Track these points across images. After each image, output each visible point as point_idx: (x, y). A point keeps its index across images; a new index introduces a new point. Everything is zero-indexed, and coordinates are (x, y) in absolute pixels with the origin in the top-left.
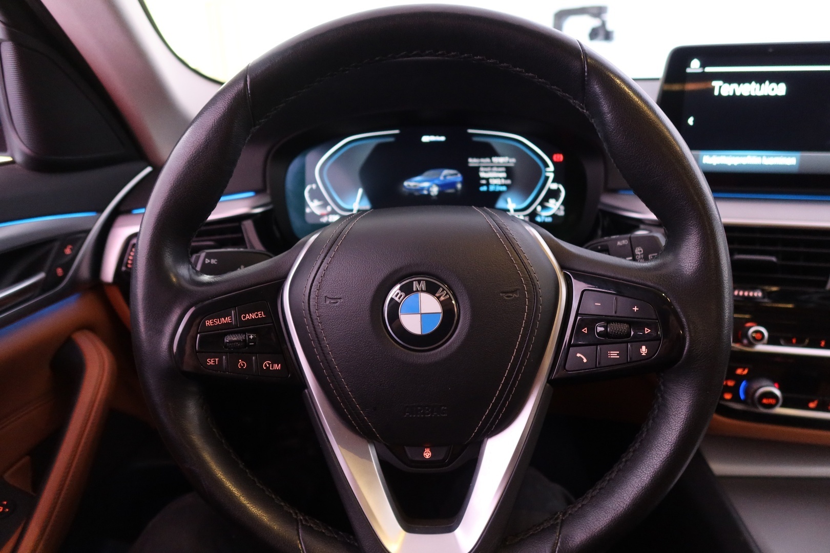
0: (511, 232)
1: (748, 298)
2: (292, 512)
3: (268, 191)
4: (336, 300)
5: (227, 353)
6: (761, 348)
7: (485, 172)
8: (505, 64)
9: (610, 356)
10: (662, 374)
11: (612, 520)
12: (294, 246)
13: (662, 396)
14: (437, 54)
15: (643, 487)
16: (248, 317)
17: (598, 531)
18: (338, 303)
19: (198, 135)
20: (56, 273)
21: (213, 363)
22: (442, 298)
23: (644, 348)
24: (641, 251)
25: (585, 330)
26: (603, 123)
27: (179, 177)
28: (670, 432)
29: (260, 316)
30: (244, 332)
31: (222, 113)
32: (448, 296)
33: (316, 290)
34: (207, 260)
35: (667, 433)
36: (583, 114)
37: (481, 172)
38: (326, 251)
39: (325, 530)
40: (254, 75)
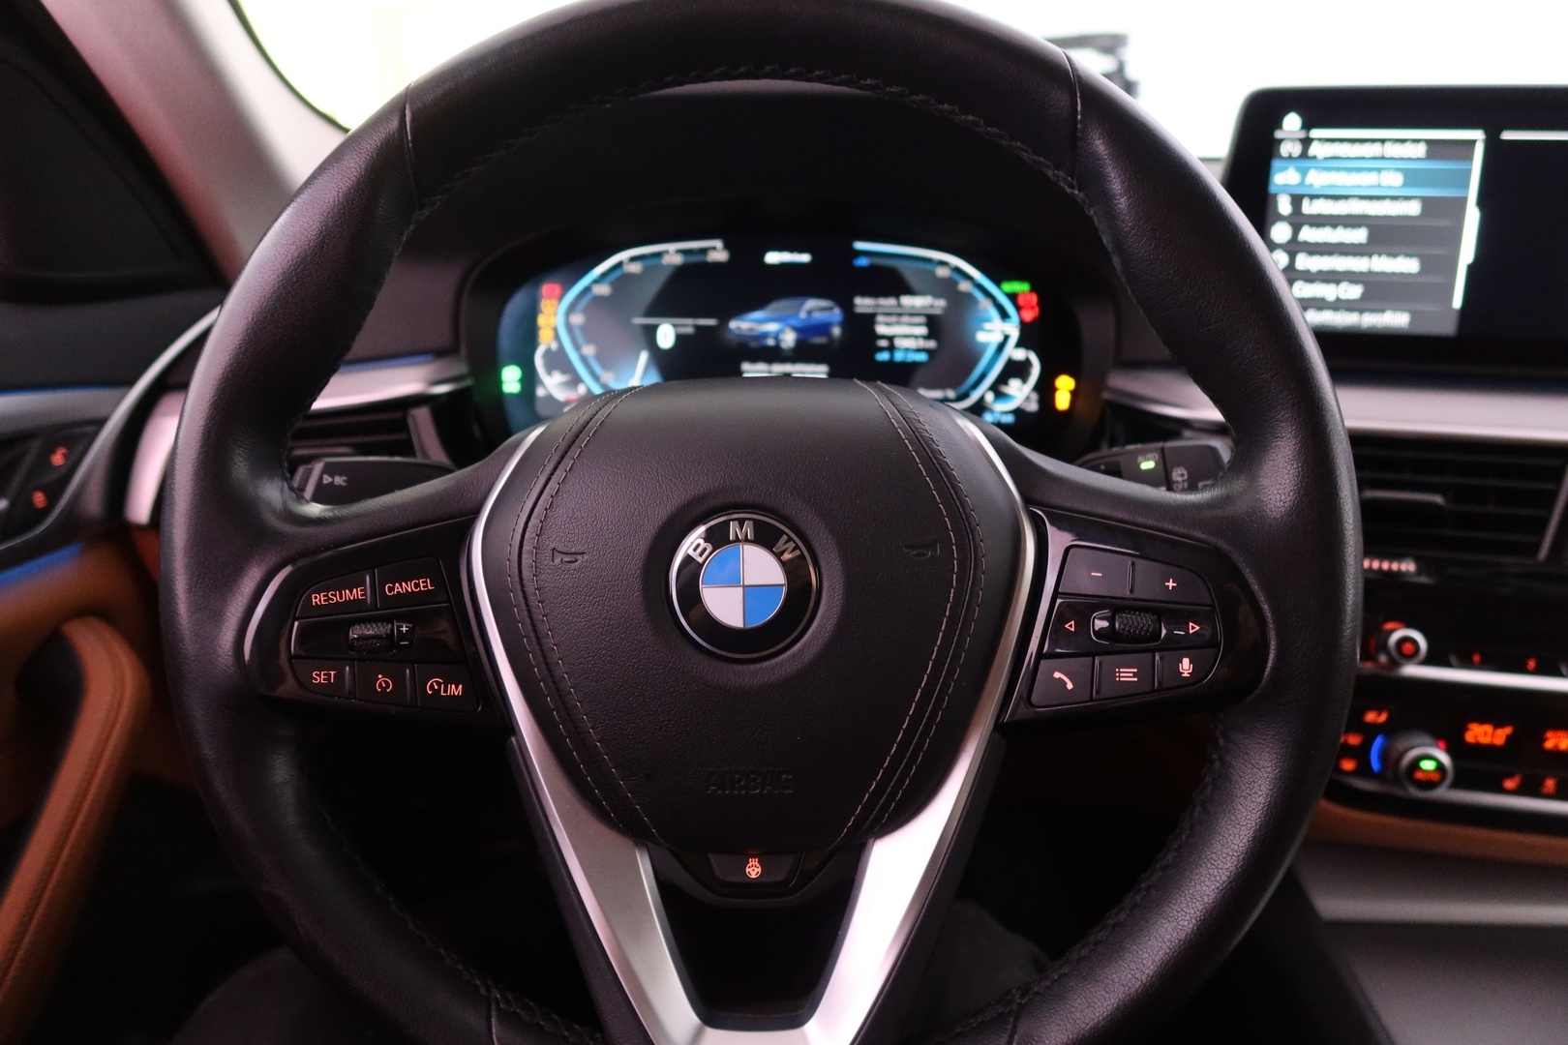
0: (927, 427)
1: (1390, 573)
2: (478, 983)
3: (463, 352)
4: (574, 556)
5: (353, 660)
6: (1412, 670)
7: (888, 324)
8: (921, 97)
9: (1120, 677)
10: (1222, 716)
11: (1118, 1005)
12: (496, 451)
13: (1221, 759)
14: (787, 73)
15: (1180, 941)
16: (398, 588)
17: (1091, 1028)
18: (578, 563)
19: (305, 220)
20: (30, 502)
21: (324, 680)
22: (787, 556)
23: (1186, 662)
24: (1182, 475)
25: (1071, 626)
26: (1111, 214)
27: (265, 304)
28: (1236, 831)
29: (424, 587)
30: (389, 619)
31: (354, 179)
32: (798, 552)
33: (534, 535)
34: (325, 477)
35: (1231, 832)
36: (1072, 199)
37: (879, 323)
38: (556, 458)
39: (544, 1021)
40: (420, 104)
